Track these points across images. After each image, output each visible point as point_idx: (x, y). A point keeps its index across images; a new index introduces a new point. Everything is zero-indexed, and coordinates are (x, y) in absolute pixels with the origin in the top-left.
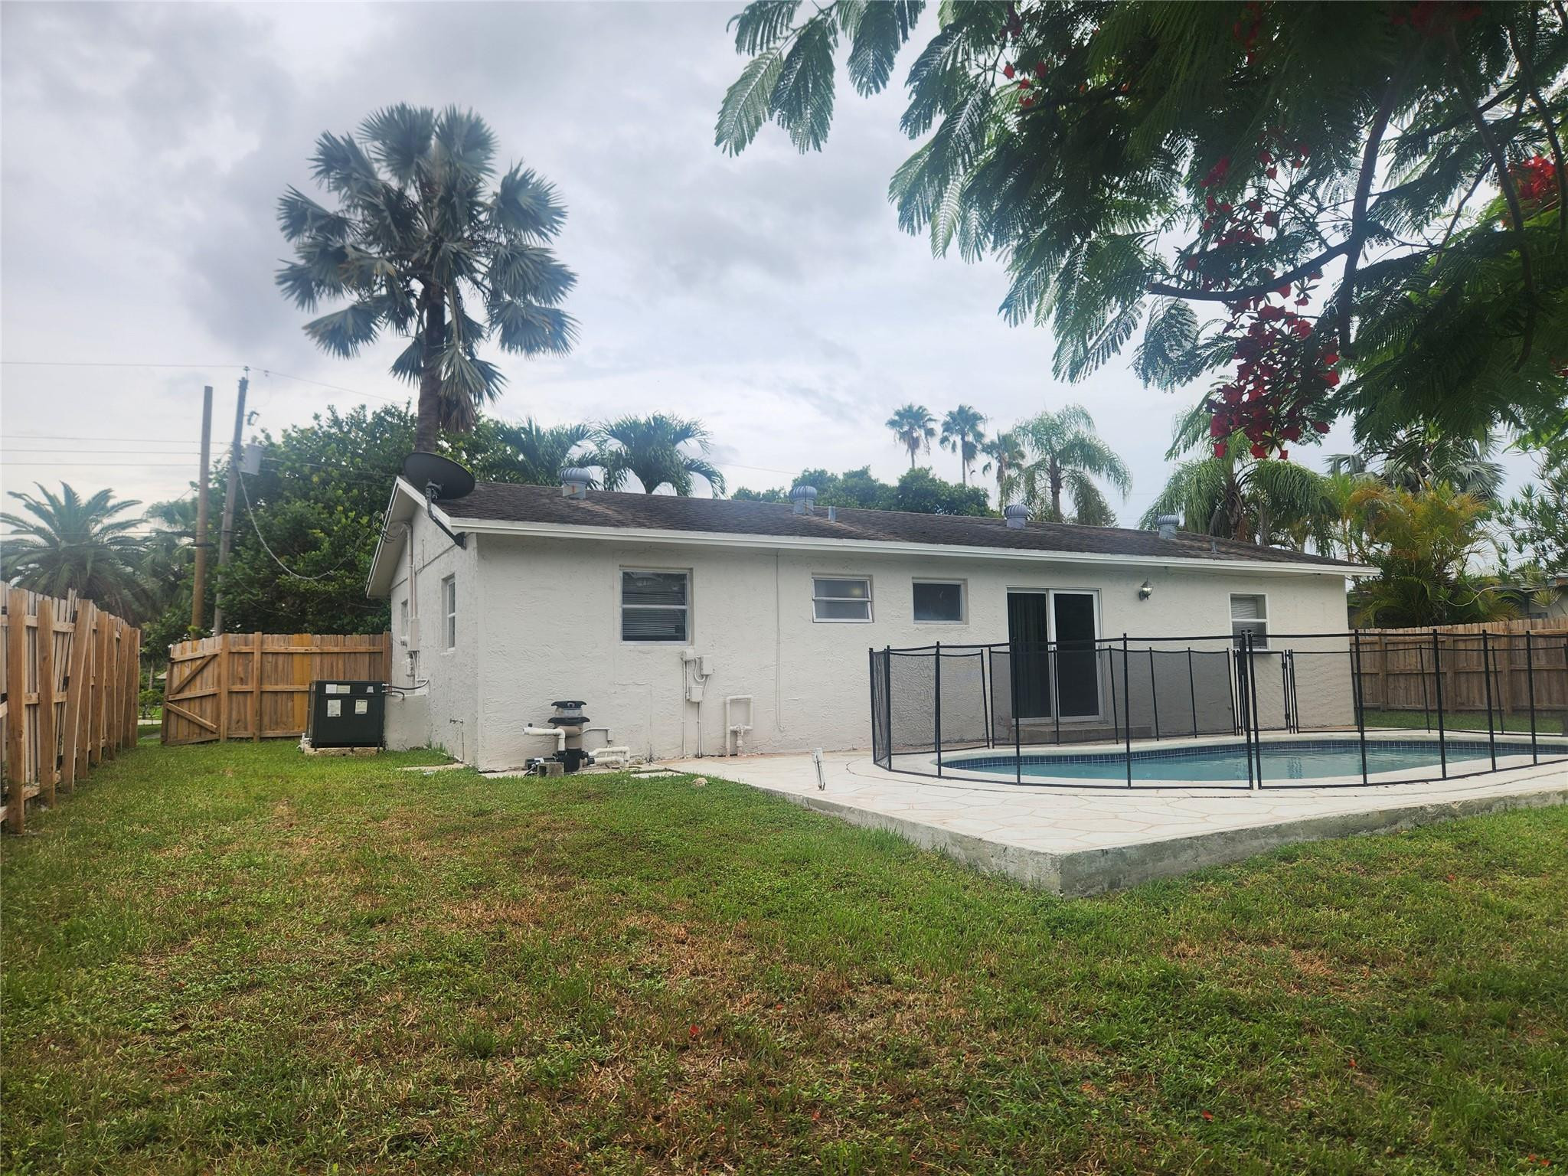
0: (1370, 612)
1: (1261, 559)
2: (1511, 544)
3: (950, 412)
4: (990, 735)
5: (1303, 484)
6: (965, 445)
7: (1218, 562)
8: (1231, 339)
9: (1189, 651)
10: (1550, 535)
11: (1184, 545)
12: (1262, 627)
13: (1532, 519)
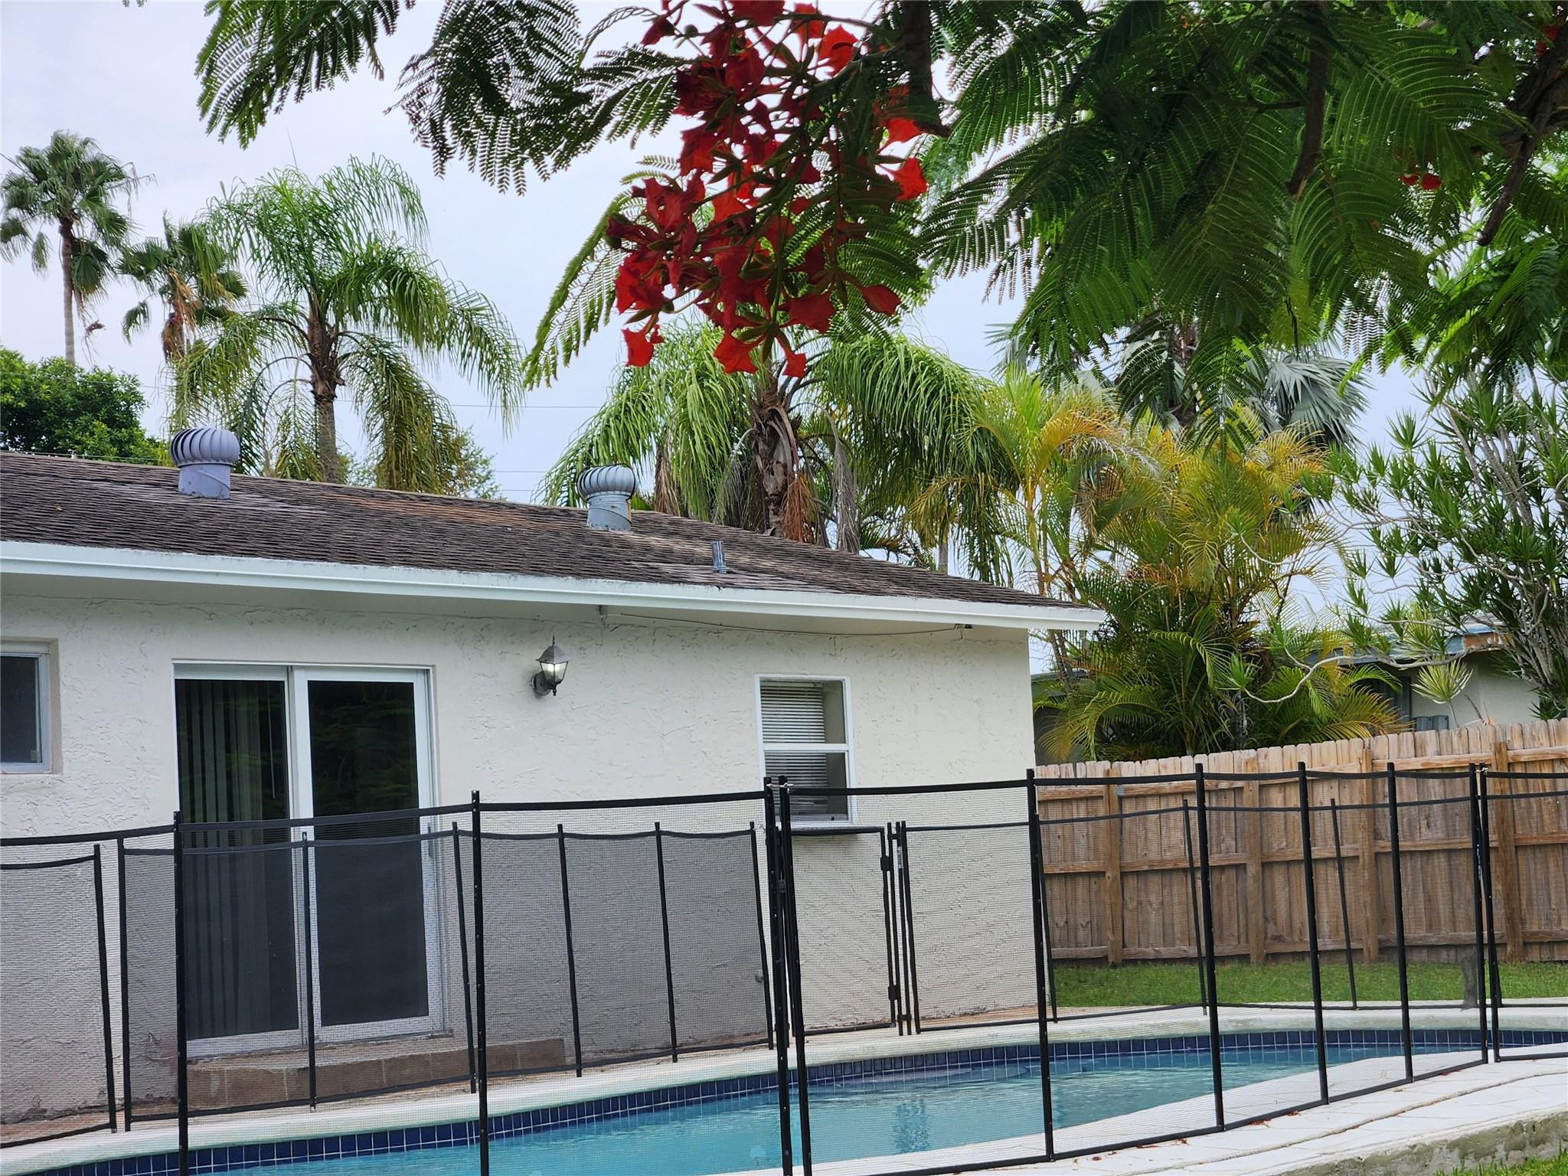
0: (1086, 723)
1: (834, 587)
2: (1373, 556)
3: (27, 153)
4: (119, 1093)
5: (935, 393)
6: (73, 246)
7: (727, 595)
8: (663, 61)
9: (658, 833)
10: (1448, 532)
11: (648, 549)
12: (836, 764)
13: (1413, 496)
